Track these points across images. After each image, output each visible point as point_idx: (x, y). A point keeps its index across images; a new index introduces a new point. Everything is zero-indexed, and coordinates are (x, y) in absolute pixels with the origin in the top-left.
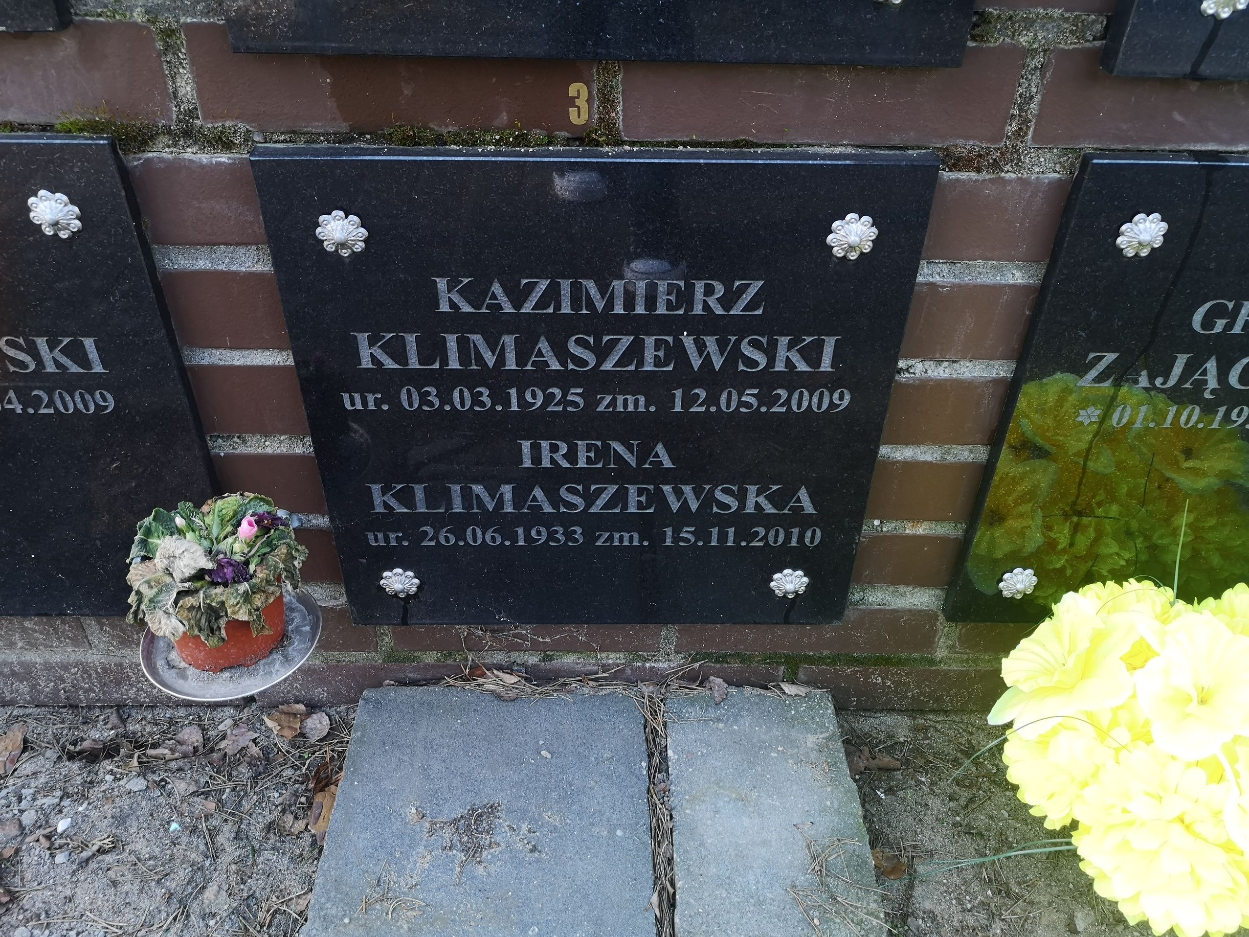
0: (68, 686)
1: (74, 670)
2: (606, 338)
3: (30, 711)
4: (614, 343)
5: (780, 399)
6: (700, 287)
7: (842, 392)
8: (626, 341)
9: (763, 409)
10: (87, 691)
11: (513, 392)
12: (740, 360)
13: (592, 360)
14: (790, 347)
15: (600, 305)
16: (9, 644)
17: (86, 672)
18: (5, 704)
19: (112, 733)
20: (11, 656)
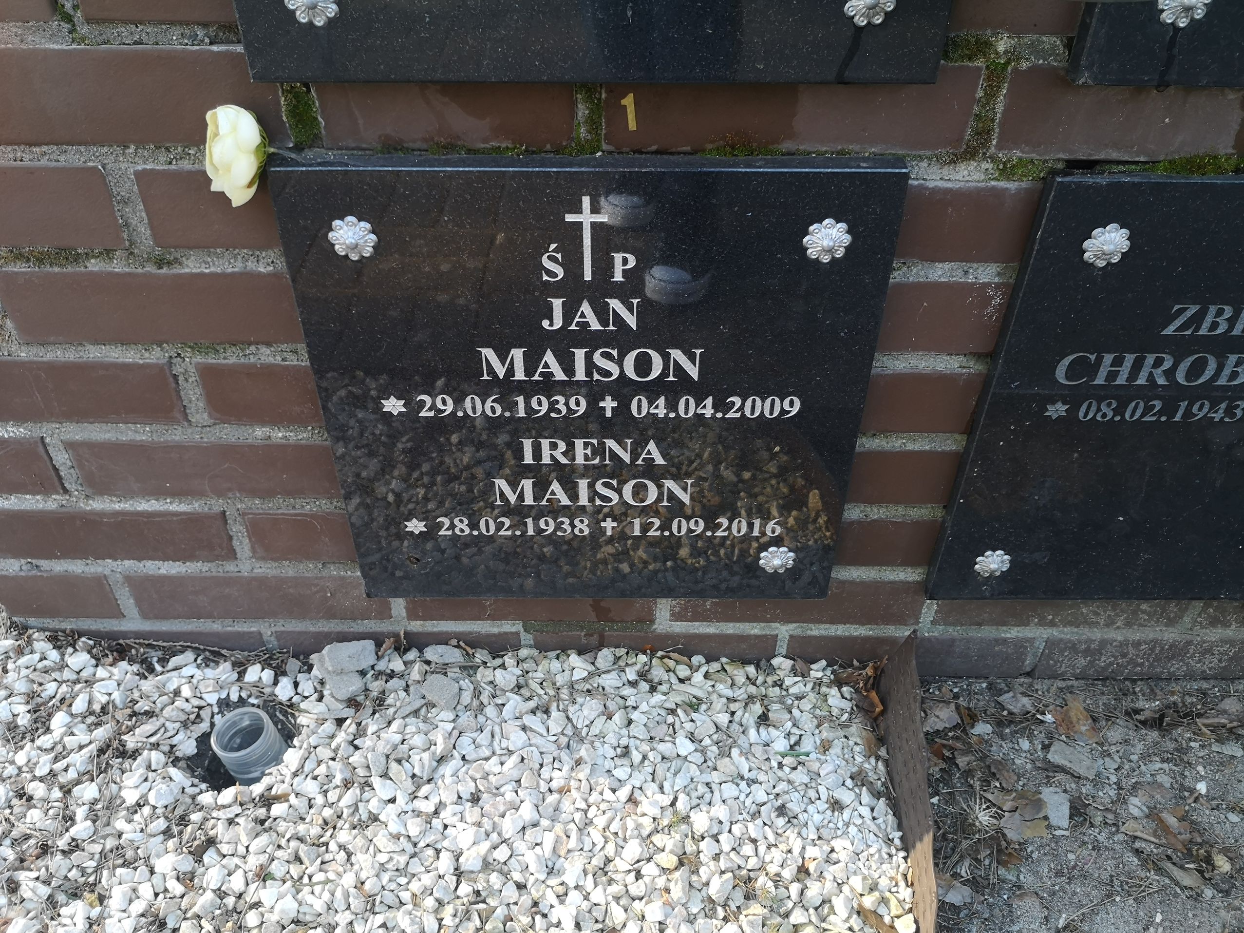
0: (1124, 661)
1: (1143, 647)
16: (1110, 623)
17: (1152, 650)
18: (1054, 676)
19: (1157, 703)
20: (1097, 634)
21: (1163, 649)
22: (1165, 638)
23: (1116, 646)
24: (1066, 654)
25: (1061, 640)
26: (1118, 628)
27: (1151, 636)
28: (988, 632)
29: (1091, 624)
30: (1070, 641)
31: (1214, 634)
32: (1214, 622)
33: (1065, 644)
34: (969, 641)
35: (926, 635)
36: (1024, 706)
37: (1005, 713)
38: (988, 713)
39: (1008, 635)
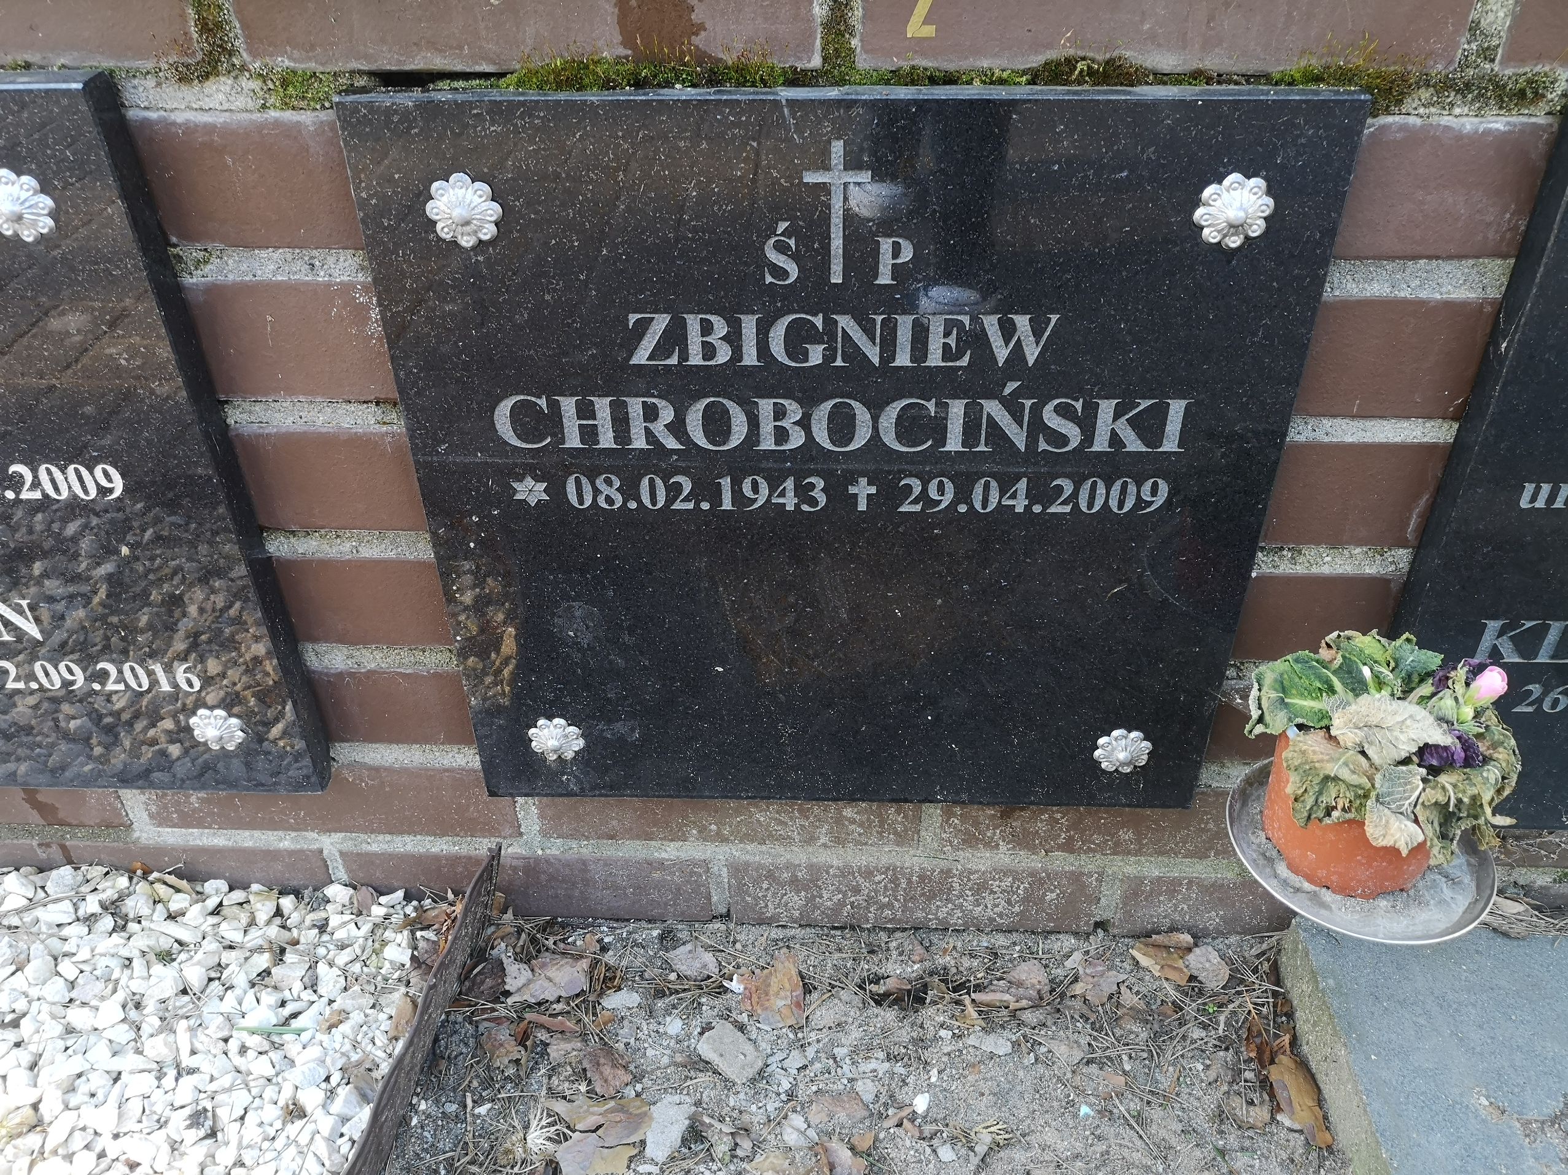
0: (860, 899)
1: (878, 878)
3: (793, 932)
10: (882, 907)
16: (810, 840)
17: (895, 881)
18: (762, 922)
19: (916, 967)
20: (800, 856)
21: (910, 881)
22: (906, 865)
23: (835, 876)
24: (765, 886)
25: (747, 864)
26: (825, 845)
27: (885, 861)
28: (632, 850)
29: (786, 840)
30: (760, 866)
31: (980, 860)
32: (970, 841)
33: (757, 870)
34: (607, 863)
35: (540, 852)
36: (705, 966)
37: (673, 976)
38: (646, 975)
39: (664, 855)
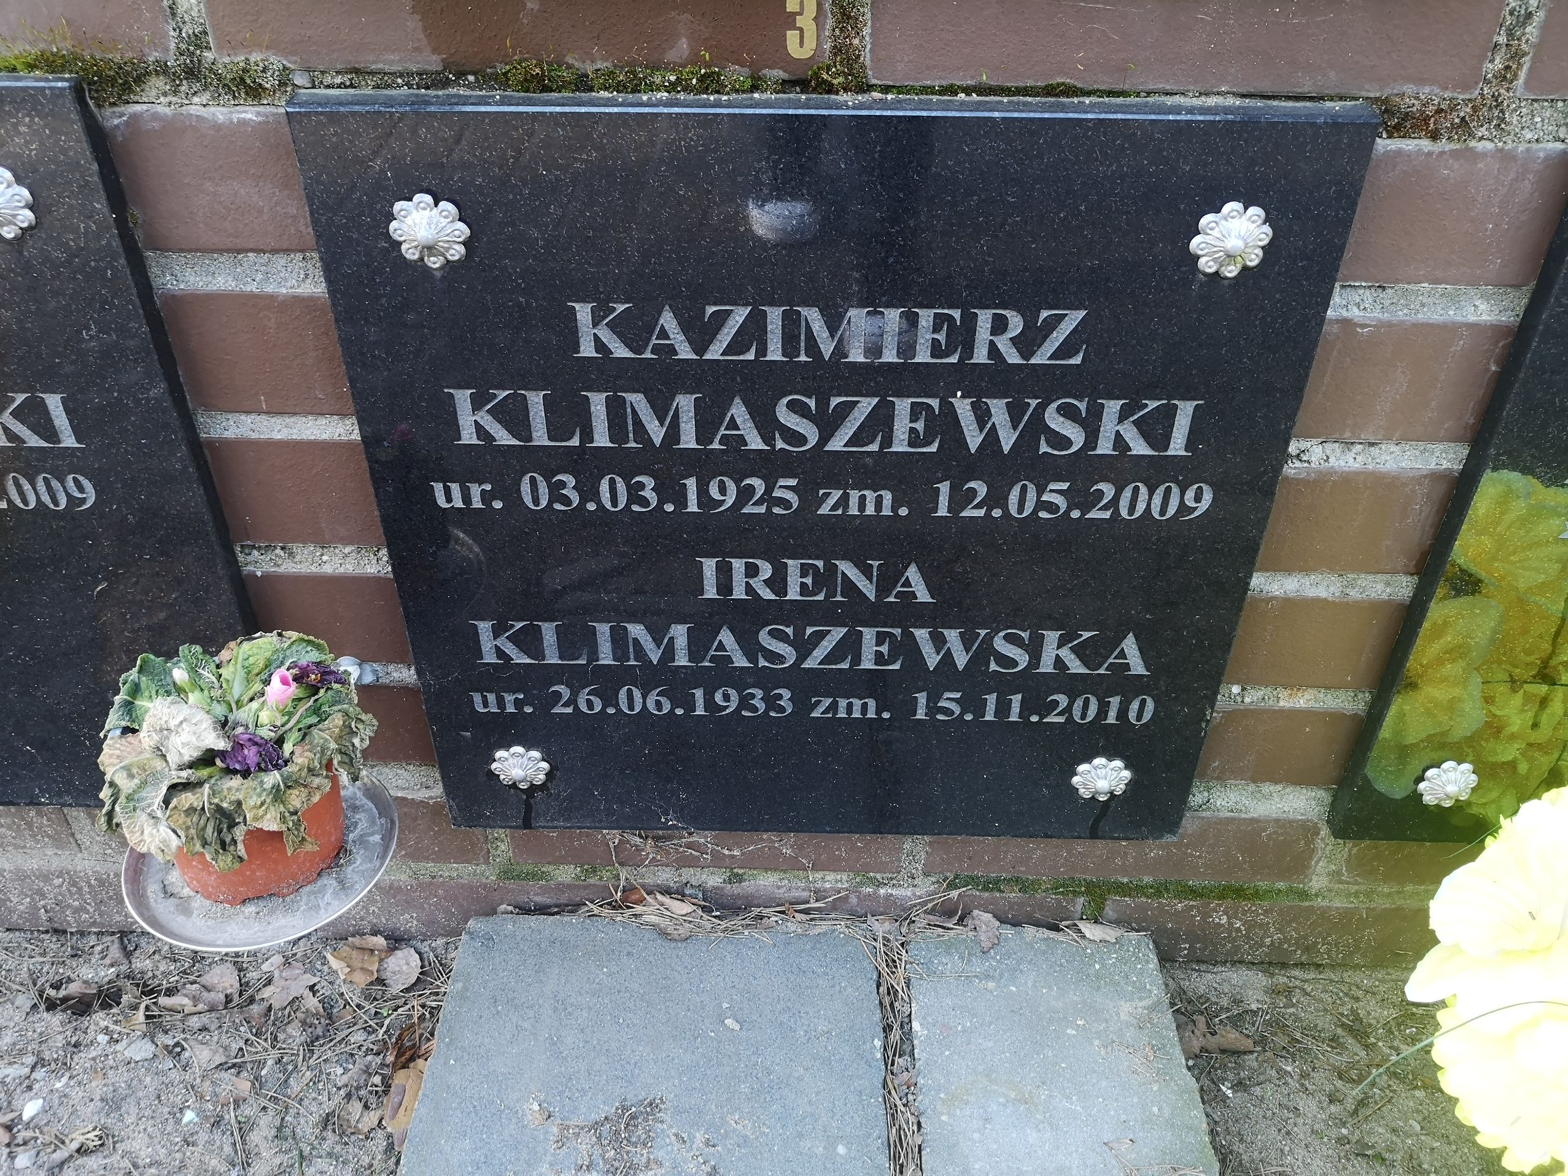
2: (835, 401)
4: (846, 409)
5: (1101, 499)
6: (984, 318)
7: (1200, 488)
8: (866, 405)
9: (1075, 514)
11: (691, 483)
12: (1043, 438)
13: (811, 433)
14: (1122, 418)
15: (827, 349)
